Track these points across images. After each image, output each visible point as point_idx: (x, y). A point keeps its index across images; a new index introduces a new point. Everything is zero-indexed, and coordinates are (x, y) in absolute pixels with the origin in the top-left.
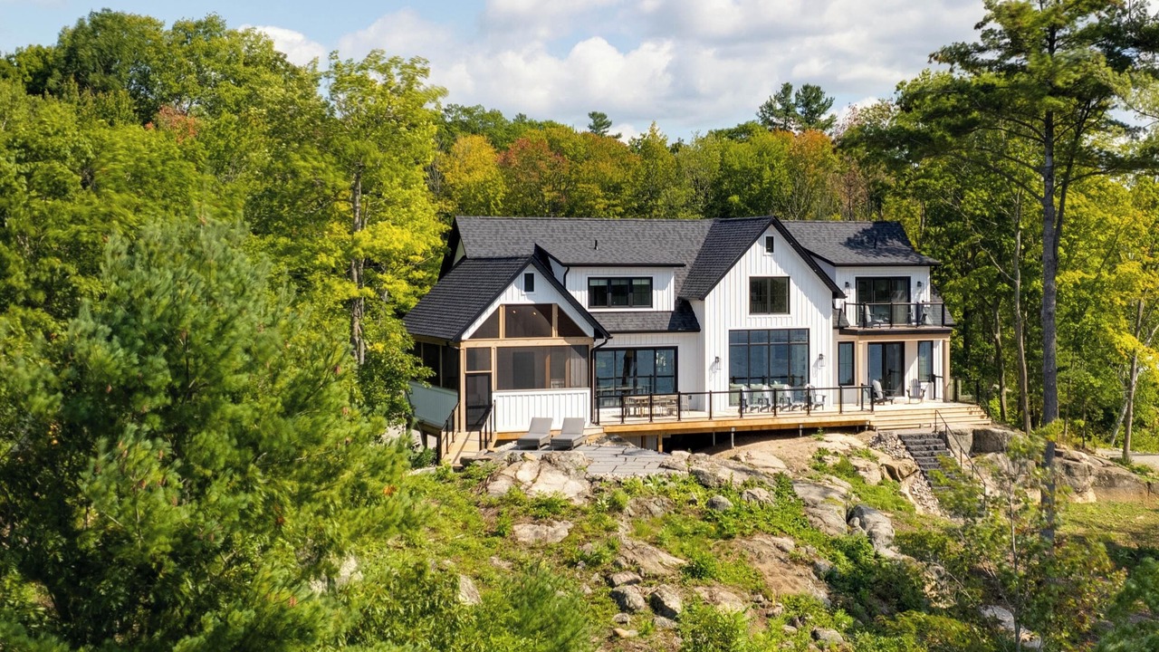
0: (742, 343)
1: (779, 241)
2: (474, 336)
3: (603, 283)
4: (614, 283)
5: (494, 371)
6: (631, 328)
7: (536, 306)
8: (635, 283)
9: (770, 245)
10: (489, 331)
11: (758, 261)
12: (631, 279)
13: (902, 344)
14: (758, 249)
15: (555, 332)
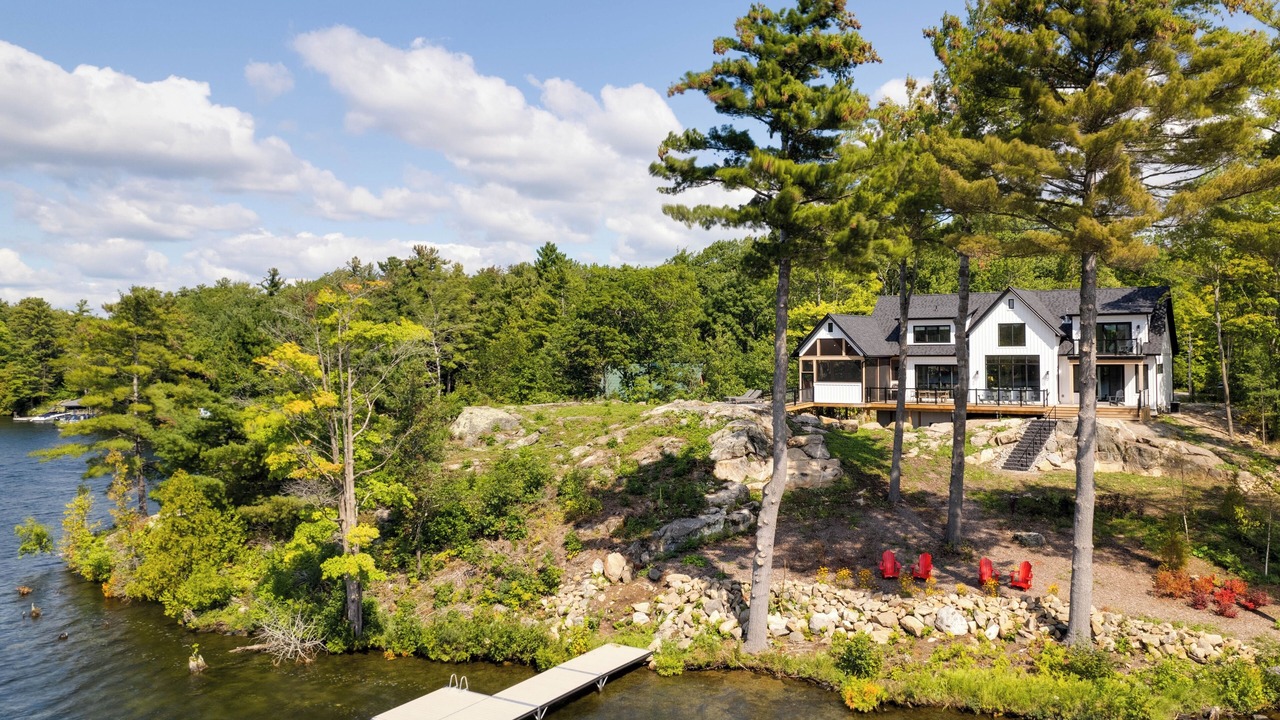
0: (994, 365)
1: (1017, 303)
2: (806, 354)
3: (923, 329)
4: (929, 329)
5: (815, 371)
6: (932, 354)
7: (834, 339)
8: (941, 328)
9: (1011, 306)
10: (812, 352)
11: (1003, 314)
12: (938, 327)
13: (1123, 366)
14: (1003, 307)
15: (844, 353)
